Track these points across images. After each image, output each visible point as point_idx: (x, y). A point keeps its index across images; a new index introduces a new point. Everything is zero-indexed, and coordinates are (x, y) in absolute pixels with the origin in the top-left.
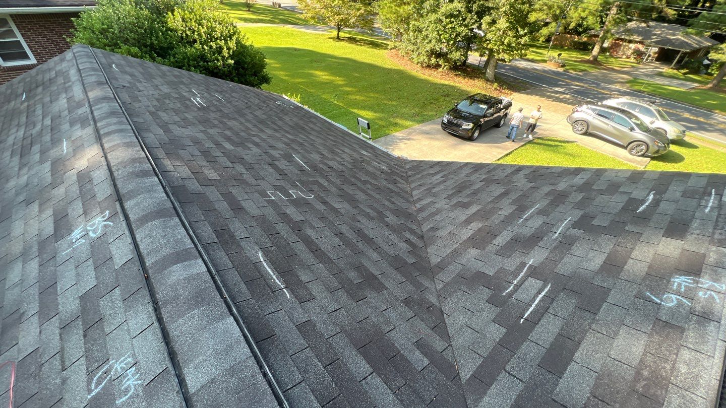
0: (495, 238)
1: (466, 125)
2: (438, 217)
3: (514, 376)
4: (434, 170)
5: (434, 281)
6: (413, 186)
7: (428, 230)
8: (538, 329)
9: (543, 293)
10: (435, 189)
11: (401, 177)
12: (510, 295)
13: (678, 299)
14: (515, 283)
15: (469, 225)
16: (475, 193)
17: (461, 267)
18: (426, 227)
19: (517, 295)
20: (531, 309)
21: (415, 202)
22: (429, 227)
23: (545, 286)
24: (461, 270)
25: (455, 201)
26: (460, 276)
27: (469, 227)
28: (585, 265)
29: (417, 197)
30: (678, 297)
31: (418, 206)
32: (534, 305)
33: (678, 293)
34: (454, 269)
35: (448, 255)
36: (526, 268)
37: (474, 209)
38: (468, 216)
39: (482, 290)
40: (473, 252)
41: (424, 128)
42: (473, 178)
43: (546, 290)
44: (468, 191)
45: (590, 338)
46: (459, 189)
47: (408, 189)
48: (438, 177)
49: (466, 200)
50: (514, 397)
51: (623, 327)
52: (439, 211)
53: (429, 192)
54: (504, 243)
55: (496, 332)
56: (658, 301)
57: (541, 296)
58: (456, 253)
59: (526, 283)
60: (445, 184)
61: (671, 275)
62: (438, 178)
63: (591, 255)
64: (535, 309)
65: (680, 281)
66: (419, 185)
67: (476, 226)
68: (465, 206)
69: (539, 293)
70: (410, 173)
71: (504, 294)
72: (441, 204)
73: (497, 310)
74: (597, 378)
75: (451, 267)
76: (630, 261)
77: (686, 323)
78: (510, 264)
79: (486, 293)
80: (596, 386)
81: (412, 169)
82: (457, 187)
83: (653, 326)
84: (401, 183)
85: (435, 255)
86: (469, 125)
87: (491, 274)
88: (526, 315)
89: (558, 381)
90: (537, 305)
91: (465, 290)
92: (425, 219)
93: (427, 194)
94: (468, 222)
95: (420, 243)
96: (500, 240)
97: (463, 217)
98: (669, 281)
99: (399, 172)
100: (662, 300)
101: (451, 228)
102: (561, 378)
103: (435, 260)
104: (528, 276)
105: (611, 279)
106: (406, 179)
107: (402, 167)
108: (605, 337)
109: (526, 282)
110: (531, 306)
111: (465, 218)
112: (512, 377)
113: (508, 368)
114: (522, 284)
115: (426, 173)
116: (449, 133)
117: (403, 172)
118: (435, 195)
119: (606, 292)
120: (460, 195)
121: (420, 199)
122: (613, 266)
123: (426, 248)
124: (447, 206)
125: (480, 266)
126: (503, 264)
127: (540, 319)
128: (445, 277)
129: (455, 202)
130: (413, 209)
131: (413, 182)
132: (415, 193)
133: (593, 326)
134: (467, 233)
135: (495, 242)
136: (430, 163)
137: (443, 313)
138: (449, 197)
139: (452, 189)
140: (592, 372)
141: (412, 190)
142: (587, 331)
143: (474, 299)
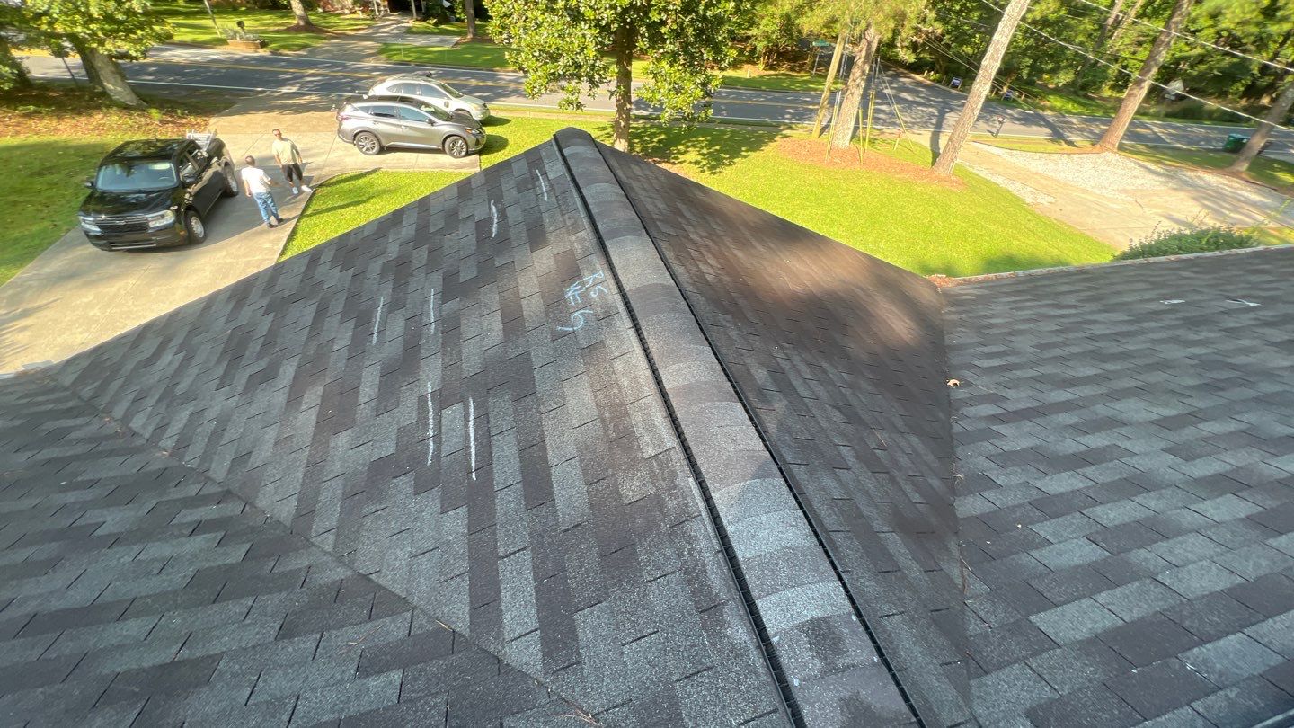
0: (358, 392)
1: (155, 219)
2: (232, 433)
3: (515, 552)
4: (148, 348)
5: (313, 545)
6: (119, 411)
7: (230, 472)
8: (497, 468)
9: (472, 417)
10: (181, 386)
11: (68, 413)
12: (437, 456)
13: (582, 314)
14: (432, 434)
15: (300, 404)
16: (269, 341)
17: (340, 481)
18: (219, 470)
19: (445, 449)
20: (473, 451)
21: (154, 441)
22: (227, 464)
23: (466, 407)
24: (345, 486)
25: (241, 379)
26: (348, 496)
27: (304, 407)
28: (488, 342)
29: (151, 429)
30: (582, 311)
31: (168, 442)
32: (472, 443)
33: (579, 308)
34: (331, 493)
35: (304, 481)
36: (430, 402)
37: (288, 371)
38: (287, 390)
39: (397, 485)
40: (343, 440)
41: (47, 270)
42: (245, 315)
43: (472, 410)
44: (254, 347)
45: (547, 424)
46: (234, 353)
47: (114, 427)
48: (170, 357)
49: (262, 365)
50: (531, 577)
51: (565, 383)
52: (223, 422)
53: (170, 398)
54: (377, 390)
55: (456, 522)
56: (571, 329)
57: (471, 423)
58: (315, 468)
59: (444, 422)
60: (194, 363)
61: (563, 293)
62: (169, 359)
63: (485, 324)
64: (476, 446)
65: (572, 292)
66: (134, 401)
67: (312, 397)
68: (269, 375)
69: (467, 421)
70: (87, 392)
71: (430, 462)
72: (218, 403)
73: (437, 492)
74: (581, 461)
75: (323, 497)
76: (524, 302)
77: (601, 334)
78: (406, 413)
79: (405, 484)
80: (585, 472)
81: (83, 377)
82: (224, 352)
83: (584, 360)
84: (79, 427)
85: (277, 502)
86: (163, 216)
87: (392, 450)
88: (473, 464)
89: (554, 506)
90: (476, 440)
91: (373, 508)
92: (206, 457)
93: (168, 406)
94: (294, 399)
95: (233, 508)
96: (368, 389)
97: (280, 398)
98: (565, 301)
99: (50, 407)
100: (573, 326)
101: (271, 434)
102: (554, 500)
103: (286, 511)
104: (440, 411)
105: (521, 339)
106: (89, 409)
107: (53, 390)
108: (558, 410)
109: (443, 420)
110: (469, 447)
111: (285, 396)
112: (512, 557)
113: (501, 552)
114: (440, 428)
115: (129, 366)
116: (130, 251)
117: (67, 399)
118: (188, 397)
119: (525, 358)
120: (244, 362)
121: (161, 428)
122: (513, 322)
123: (253, 505)
124: (232, 402)
125: (369, 453)
126: (398, 422)
127: (491, 454)
128: (328, 519)
129: (244, 381)
130: (161, 457)
131: (113, 402)
132: (137, 423)
133: (542, 409)
134: (306, 418)
135: (362, 399)
136: (125, 341)
137: (366, 577)
138: (224, 381)
139: (219, 362)
140: (573, 461)
141: (126, 419)
142: (540, 420)
143: (395, 509)
